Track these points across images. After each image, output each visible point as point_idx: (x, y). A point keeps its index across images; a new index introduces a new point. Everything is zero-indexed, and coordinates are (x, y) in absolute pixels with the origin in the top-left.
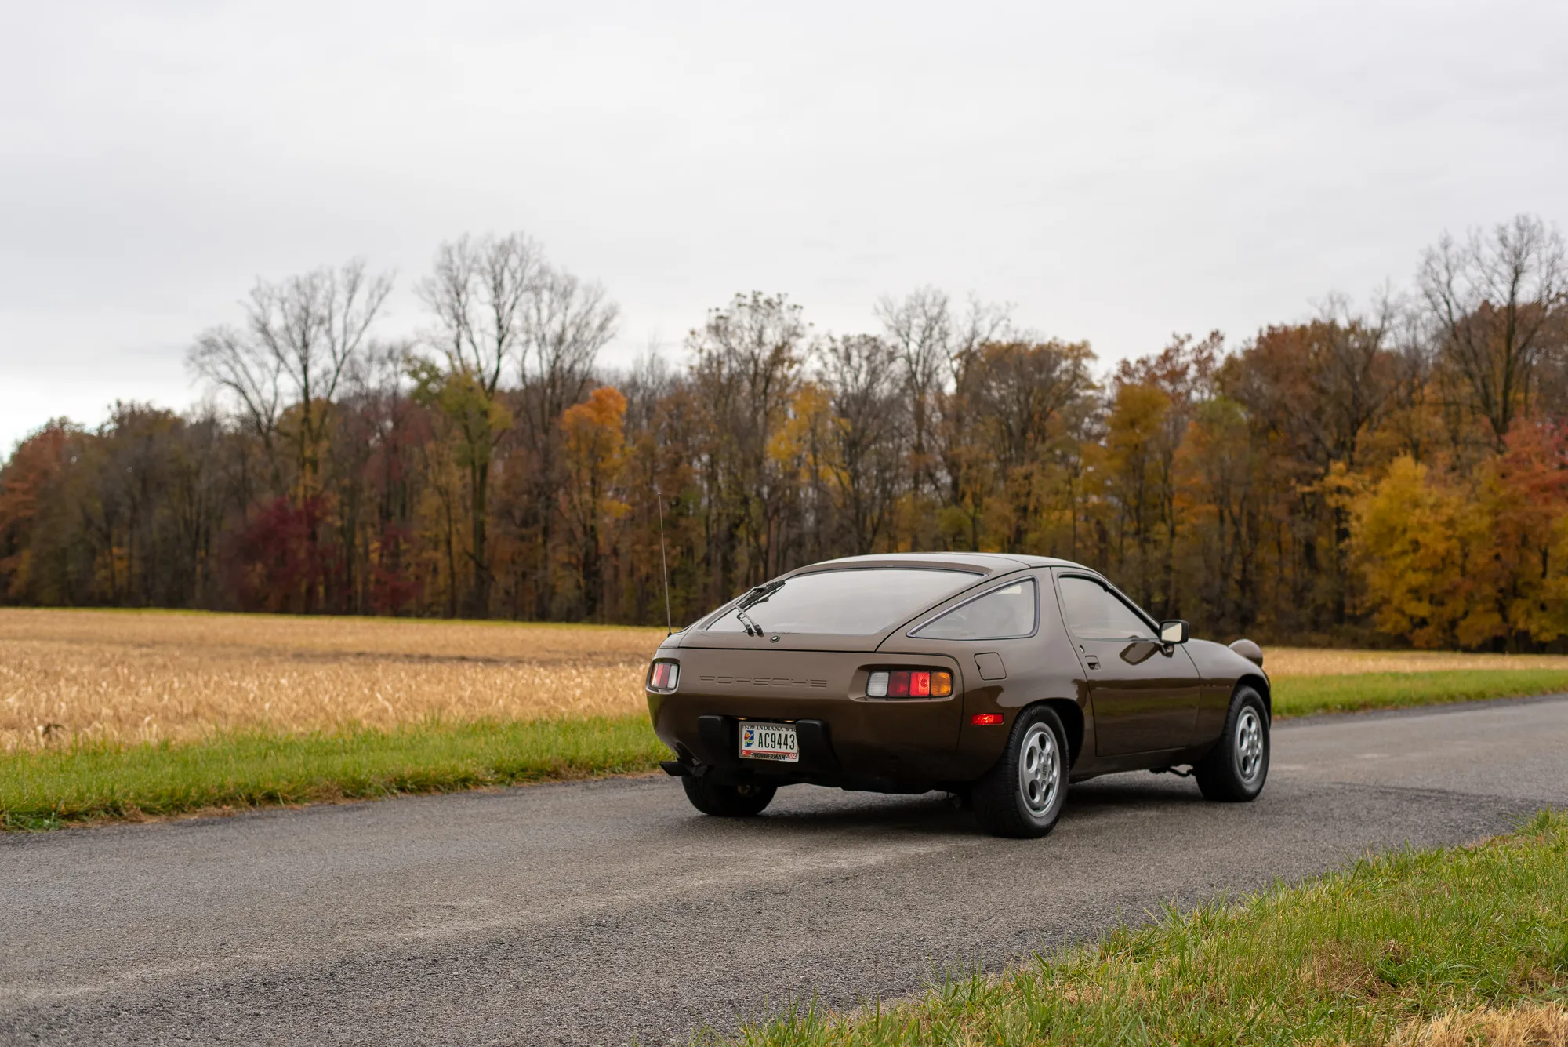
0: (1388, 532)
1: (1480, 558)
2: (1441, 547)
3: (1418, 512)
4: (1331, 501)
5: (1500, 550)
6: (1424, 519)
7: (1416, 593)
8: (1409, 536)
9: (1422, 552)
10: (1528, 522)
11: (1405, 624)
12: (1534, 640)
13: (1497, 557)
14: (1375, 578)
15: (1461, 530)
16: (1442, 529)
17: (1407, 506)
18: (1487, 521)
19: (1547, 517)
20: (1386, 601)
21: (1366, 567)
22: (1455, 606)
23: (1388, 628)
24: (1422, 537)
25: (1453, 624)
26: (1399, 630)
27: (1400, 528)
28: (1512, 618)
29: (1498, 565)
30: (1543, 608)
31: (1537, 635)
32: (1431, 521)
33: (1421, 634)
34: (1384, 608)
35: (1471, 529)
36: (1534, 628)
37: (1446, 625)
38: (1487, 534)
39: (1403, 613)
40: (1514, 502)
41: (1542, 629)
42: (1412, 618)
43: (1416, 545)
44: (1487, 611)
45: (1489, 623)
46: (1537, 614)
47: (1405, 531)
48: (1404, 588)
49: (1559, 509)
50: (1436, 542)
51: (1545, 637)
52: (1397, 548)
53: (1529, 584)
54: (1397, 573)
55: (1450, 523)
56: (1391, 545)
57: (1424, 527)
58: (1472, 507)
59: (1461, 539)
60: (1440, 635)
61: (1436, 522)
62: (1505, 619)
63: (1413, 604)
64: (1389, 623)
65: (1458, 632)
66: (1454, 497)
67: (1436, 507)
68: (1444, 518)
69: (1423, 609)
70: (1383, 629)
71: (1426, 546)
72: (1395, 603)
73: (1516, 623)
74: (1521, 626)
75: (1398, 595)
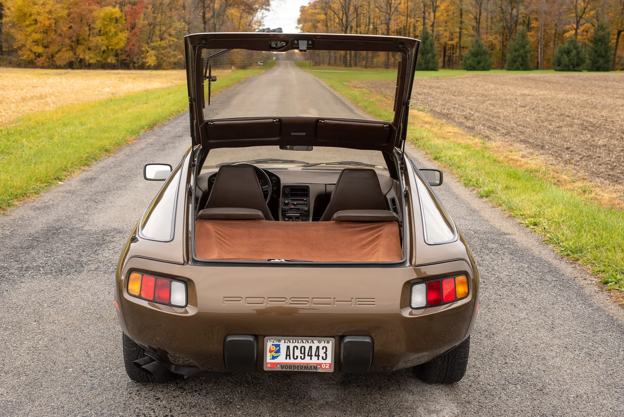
0: (23, 15)
1: (63, 27)
2: (47, 23)
3: (36, 7)
5: (72, 24)
6: (39, 10)
7: (36, 42)
8: (33, 17)
9: (39, 24)
10: (83, 13)
11: (32, 56)
12: (87, 63)
13: (71, 28)
14: (19, 36)
15: (55, 16)
16: (47, 15)
17: (31, 4)
18: (66, 12)
19: (91, 11)
20: (24, 46)
21: (13, 31)
22: (53, 49)
23: (25, 57)
24: (38, 18)
25: (53, 56)
26: (30, 58)
27: (29, 14)
28: (77, 53)
29: (71, 31)
30: (89, 49)
31: (88, 60)
32: (42, 11)
33: (40, 61)
34: (23, 49)
35: (59, 15)
36: (87, 58)
37: (50, 57)
38: (66, 17)
39: (31, 51)
40: (76, 4)
41: (90, 58)
42: (35, 53)
43: (36, 20)
44: (67, 50)
45: (67, 56)
46: (87, 52)
47: (31, 15)
48: (31, 40)
49: (96, 7)
50: (44, 20)
51: (91, 61)
52: (27, 23)
53: (83, 39)
54: (28, 33)
55: (50, 12)
56: (25, 21)
57: (39, 14)
58: (59, 6)
59: (55, 19)
60: (48, 61)
61: (44, 11)
62: (75, 54)
63: (36, 47)
64: (25, 55)
65: (55, 59)
67: (44, 5)
68: (48, 10)
69: (40, 49)
70: (22, 58)
71: (41, 22)
72: (28, 46)
73: (79, 56)
74: (81, 57)
75: (29, 44)
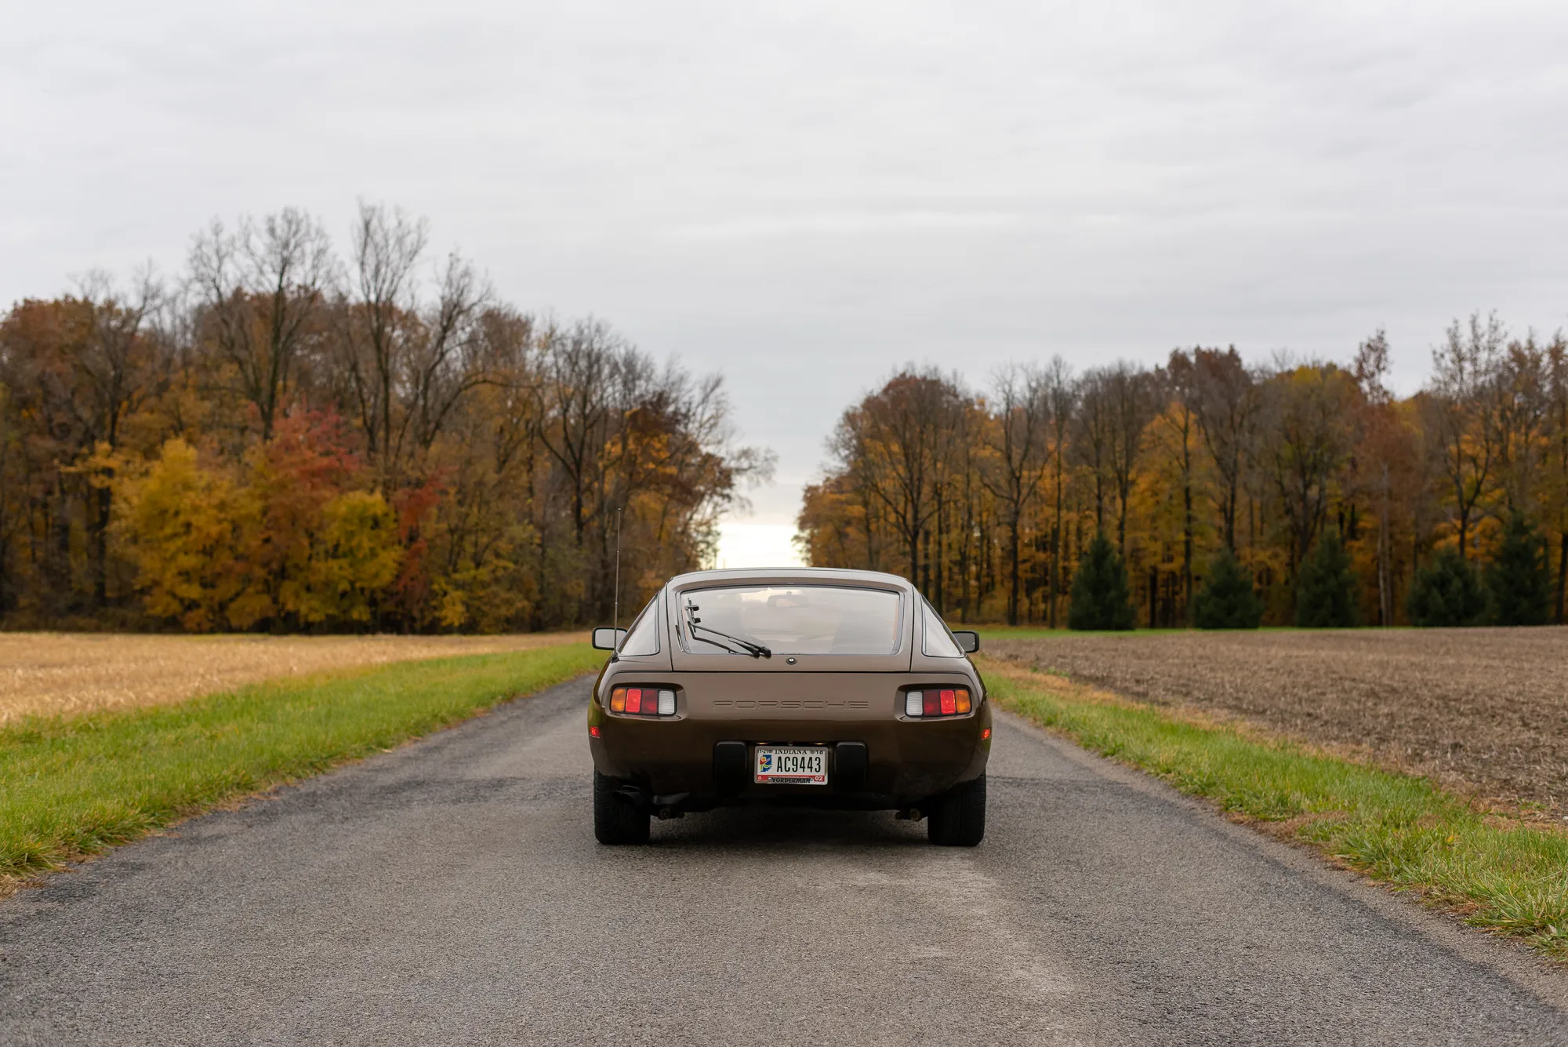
0: (160, 514)
1: (251, 541)
2: (215, 530)
3: (192, 494)
4: (97, 482)
5: (271, 533)
6: (197, 502)
7: (186, 575)
8: (182, 518)
9: (194, 534)
10: (299, 507)
11: (176, 607)
12: (302, 621)
13: (267, 541)
14: (149, 563)
15: (231, 514)
16: (214, 512)
17: (179, 487)
18: (258, 505)
19: (316, 502)
20: (156, 583)
21: (132, 550)
22: (225, 589)
23: (158, 610)
24: (195, 520)
25: (222, 607)
26: (170, 613)
27: (172, 511)
28: (281, 599)
29: (269, 547)
30: (308, 589)
31: (306, 616)
32: (204, 504)
33: (195, 616)
34: (156, 591)
35: (243, 512)
36: (303, 609)
37: (216, 608)
38: (259, 518)
39: (174, 596)
40: (282, 486)
41: (312, 609)
42: (182, 600)
43: (188, 526)
44: (258, 592)
45: (258, 604)
46: (304, 595)
47: (177, 514)
48: (174, 571)
49: (327, 494)
50: (209, 525)
51: (314, 617)
52: (168, 530)
53: (296, 566)
54: (168, 555)
55: (222, 506)
56: (162, 528)
57: (196, 509)
58: (243, 491)
59: (233, 522)
60: (211, 616)
61: (209, 504)
62: (275, 601)
63: (185, 587)
64: (159, 605)
65: (227, 613)
66: (226, 479)
67: (209, 488)
68: (215, 501)
69: (193, 592)
70: (151, 612)
71: (199, 529)
72: (167, 585)
73: (284, 605)
74: (290, 607)
75: (169, 579)
